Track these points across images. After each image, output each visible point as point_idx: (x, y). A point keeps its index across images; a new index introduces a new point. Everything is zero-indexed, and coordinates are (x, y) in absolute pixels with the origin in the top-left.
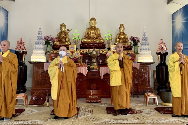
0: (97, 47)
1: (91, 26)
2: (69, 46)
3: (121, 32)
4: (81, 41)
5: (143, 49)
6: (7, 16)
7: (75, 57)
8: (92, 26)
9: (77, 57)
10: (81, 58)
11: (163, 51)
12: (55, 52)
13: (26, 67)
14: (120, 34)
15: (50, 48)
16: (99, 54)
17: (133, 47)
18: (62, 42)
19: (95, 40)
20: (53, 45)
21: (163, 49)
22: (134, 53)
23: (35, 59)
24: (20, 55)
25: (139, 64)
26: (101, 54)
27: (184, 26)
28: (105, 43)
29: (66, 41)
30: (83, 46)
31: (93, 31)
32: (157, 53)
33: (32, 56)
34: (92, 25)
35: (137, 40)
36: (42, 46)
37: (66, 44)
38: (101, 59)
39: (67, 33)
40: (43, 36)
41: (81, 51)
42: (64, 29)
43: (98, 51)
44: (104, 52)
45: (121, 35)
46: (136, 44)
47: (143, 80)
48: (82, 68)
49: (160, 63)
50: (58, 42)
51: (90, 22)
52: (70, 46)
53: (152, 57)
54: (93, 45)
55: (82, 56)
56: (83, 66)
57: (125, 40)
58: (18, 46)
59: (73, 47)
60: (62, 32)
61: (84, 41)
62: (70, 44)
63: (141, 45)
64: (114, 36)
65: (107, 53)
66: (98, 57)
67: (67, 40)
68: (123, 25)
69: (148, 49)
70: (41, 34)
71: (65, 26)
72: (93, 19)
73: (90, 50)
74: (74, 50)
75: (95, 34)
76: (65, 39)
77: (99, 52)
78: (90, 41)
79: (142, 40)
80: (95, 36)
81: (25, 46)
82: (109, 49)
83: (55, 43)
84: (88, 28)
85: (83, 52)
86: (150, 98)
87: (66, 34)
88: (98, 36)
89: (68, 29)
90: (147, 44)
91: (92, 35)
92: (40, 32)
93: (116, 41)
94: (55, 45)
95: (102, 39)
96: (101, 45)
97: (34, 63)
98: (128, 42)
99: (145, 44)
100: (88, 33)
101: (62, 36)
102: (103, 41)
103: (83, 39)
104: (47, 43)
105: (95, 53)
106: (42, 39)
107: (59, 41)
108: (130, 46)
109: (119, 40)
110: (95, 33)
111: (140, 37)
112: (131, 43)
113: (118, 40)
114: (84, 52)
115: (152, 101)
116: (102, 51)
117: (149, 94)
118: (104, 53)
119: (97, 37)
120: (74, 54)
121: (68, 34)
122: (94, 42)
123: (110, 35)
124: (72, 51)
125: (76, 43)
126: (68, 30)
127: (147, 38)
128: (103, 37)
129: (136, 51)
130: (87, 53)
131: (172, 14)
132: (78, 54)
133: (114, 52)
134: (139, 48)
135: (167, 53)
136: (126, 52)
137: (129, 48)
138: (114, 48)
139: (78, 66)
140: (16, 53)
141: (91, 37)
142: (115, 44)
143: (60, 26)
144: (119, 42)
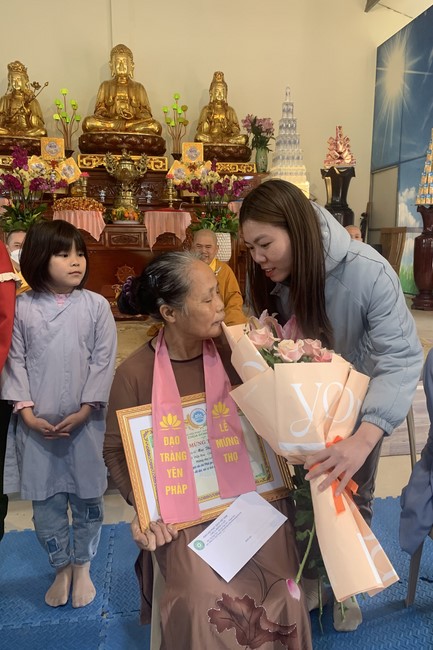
0: (135, 149)
1: (118, 76)
2: (39, 141)
3: (216, 101)
4: (84, 127)
5: (283, 158)
7: (64, 181)
8: (120, 75)
9: (71, 180)
10: (81, 184)
11: (341, 166)
14: (212, 106)
16: (143, 170)
17: (254, 152)
18: (19, 127)
19: (129, 125)
21: (341, 158)
22: (255, 171)
26: (150, 171)
27: (410, 86)
29: (30, 126)
30: (91, 144)
31: (123, 94)
32: (323, 171)
34: (119, 72)
35: (265, 127)
37: (32, 134)
38: (151, 190)
39: (33, 98)
41: (84, 160)
42: (20, 84)
43: (139, 161)
44: (159, 164)
45: (217, 110)
46: (261, 142)
48: (85, 213)
49: (330, 202)
50: (2, 126)
51: (111, 62)
52: (45, 141)
53: (308, 183)
54: (124, 141)
55: (86, 174)
56: (87, 206)
57: (230, 127)
59: (53, 146)
60: (14, 92)
61: (93, 128)
62: (46, 135)
63: (278, 144)
64: (194, 115)
65: (169, 168)
66: (139, 180)
67: (34, 120)
68: (222, 74)
69: (298, 158)
71: (24, 71)
72: (121, 49)
73: (113, 156)
74: (59, 155)
75: (130, 104)
76: (28, 117)
77: (144, 163)
78: (112, 125)
79: (281, 127)
80: (131, 112)
82: (177, 156)
84: (106, 83)
85: (89, 164)
87: (29, 100)
88: (142, 111)
89: (35, 83)
90: (295, 142)
91: (120, 106)
93: (199, 129)
95: (154, 122)
96: (150, 142)
98: (237, 134)
99: (290, 142)
100: (106, 98)
101: (16, 106)
102: (156, 128)
103: (89, 118)
105: (129, 168)
107: (6, 124)
108: (244, 146)
109: (211, 128)
110: (131, 100)
111: (276, 119)
112: (247, 138)
113: (206, 126)
114: (95, 165)
116: (153, 163)
118: (158, 168)
119: (137, 113)
120: (59, 169)
121: (36, 101)
122: (126, 130)
123: (180, 111)
124: (51, 159)
125: (67, 134)
126: (36, 86)
127: (294, 121)
128: (157, 114)
129: (261, 166)
130: (102, 166)
131: (379, 49)
132: (71, 171)
133: (193, 167)
134: (270, 154)
135: (350, 172)
136: (229, 166)
137: (241, 155)
138: (194, 152)
139: (72, 207)
141: (116, 114)
142: (196, 141)
143: (7, 71)
144: (209, 132)
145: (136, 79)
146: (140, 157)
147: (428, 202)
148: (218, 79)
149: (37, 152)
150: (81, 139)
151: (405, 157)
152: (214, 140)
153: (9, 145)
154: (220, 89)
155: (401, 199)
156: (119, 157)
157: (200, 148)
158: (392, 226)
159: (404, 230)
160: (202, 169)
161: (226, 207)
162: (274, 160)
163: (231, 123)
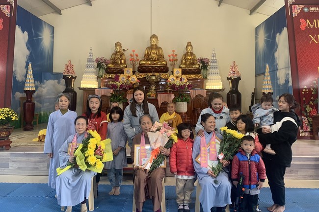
0: (157, 71)
1: (152, 45)
3: (188, 52)
4: (140, 63)
5: (212, 74)
6: (53, 33)
7: (131, 83)
9: (134, 82)
10: (137, 84)
11: (235, 76)
12: (108, 77)
13: (76, 93)
14: (186, 54)
15: (102, 72)
17: (202, 70)
18: (117, 64)
19: (155, 62)
20: (105, 68)
21: (235, 73)
22: (202, 78)
23: (85, 85)
24: (68, 80)
25: (206, 91)
29: (121, 63)
30: (142, 69)
31: (154, 51)
32: (228, 78)
33: (82, 81)
35: (206, 61)
36: (93, 70)
37: (122, 66)
40: (94, 58)
41: (139, 75)
42: (119, 49)
44: (165, 76)
45: (189, 55)
46: (205, 67)
49: (231, 90)
50: (112, 64)
51: (150, 40)
52: (125, 70)
53: (221, 83)
54: (153, 68)
55: (139, 81)
58: (66, 70)
59: (128, 71)
60: (117, 52)
61: (143, 64)
62: (126, 67)
63: (210, 68)
64: (180, 57)
65: (169, 77)
67: (123, 61)
70: (92, 55)
71: (120, 45)
72: (154, 36)
73: (149, 74)
74: (131, 74)
75: (156, 55)
76: (121, 60)
77: (160, 76)
78: (149, 63)
79: (211, 62)
80: (157, 57)
81: (74, 69)
83: (109, 65)
87: (121, 55)
88: (161, 57)
90: (216, 68)
91: (153, 55)
92: (91, 53)
94: (108, 68)
95: (164, 61)
96: (162, 68)
97: (84, 89)
98: (196, 64)
99: (214, 68)
100: (148, 53)
101: (117, 57)
102: (165, 63)
103: (142, 60)
104: (99, 66)
105: (154, 78)
106: (93, 61)
107: (114, 63)
109: (186, 62)
110: (157, 53)
111: (210, 58)
112: (199, 65)
113: (184, 61)
114: (142, 77)
116: (163, 75)
119: (159, 58)
120: (130, 79)
121: (124, 55)
122: (154, 64)
124: (128, 75)
125: (134, 65)
126: (124, 50)
127: (216, 60)
128: (166, 57)
129: (205, 76)
130: (145, 77)
131: (256, 28)
132: (134, 79)
133: (177, 77)
134: (208, 71)
135: (239, 78)
136: (193, 76)
137: (198, 72)
138: (178, 71)
140: (65, 77)
141: (151, 58)
142: (180, 67)
143: (115, 45)
144: (185, 64)
145: (159, 45)
146: (158, 74)
147: (266, 91)
148: (189, 44)
149: (123, 72)
150: (138, 67)
152: (187, 66)
153: (114, 70)
154: (189, 48)
156: (151, 74)
157: (180, 70)
162: (209, 74)
163: (194, 60)
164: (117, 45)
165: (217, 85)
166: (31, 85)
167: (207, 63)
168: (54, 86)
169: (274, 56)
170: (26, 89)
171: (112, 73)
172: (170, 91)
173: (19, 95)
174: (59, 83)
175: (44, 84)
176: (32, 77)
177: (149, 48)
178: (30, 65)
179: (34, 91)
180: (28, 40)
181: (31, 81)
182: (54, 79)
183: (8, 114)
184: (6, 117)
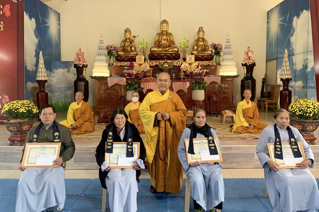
0: (169, 58)
1: (163, 31)
2: (135, 57)
3: (200, 38)
4: (150, 51)
5: (226, 60)
6: (59, 20)
7: (143, 71)
9: (145, 71)
10: (150, 72)
11: (250, 61)
12: (119, 65)
13: (88, 82)
14: (198, 40)
15: (113, 60)
16: (172, 66)
17: (215, 57)
18: (127, 51)
19: (167, 49)
20: (116, 55)
21: (250, 59)
22: (215, 64)
23: (97, 73)
24: (80, 69)
25: (220, 77)
26: (174, 66)
27: (280, 28)
28: (179, 52)
29: (131, 51)
30: (153, 57)
31: (165, 37)
32: (242, 64)
33: (93, 70)
35: (219, 47)
36: (104, 58)
37: (132, 54)
38: (174, 73)
39: (133, 41)
40: (105, 45)
41: (151, 63)
42: (128, 36)
43: (170, 63)
44: (178, 63)
45: (200, 41)
46: (218, 53)
47: (225, 97)
48: (152, 83)
49: (246, 76)
50: (122, 51)
51: (160, 26)
52: (137, 57)
53: (236, 69)
54: (165, 55)
55: (152, 69)
56: (153, 81)
57: (205, 47)
58: (77, 59)
59: (140, 59)
60: (126, 39)
61: (154, 51)
62: (137, 55)
63: (224, 54)
64: (191, 42)
65: (182, 64)
66: (170, 70)
67: (133, 49)
68: (202, 28)
69: (232, 59)
70: (103, 43)
71: (130, 31)
72: (165, 21)
73: (161, 61)
74: (142, 61)
75: (167, 41)
76: (131, 47)
77: (172, 64)
78: (161, 50)
79: (225, 48)
80: (168, 44)
81: (85, 58)
82: (185, 59)
83: (119, 53)
86: (227, 116)
87: (131, 42)
88: (171, 43)
90: (231, 54)
91: (164, 42)
92: (101, 40)
93: (193, 48)
94: (119, 56)
95: (176, 47)
96: (174, 55)
97: (96, 78)
98: (208, 50)
99: (229, 53)
100: (159, 39)
101: (127, 44)
102: (177, 50)
103: (152, 47)
104: (110, 53)
105: (167, 66)
106: (104, 49)
107: (124, 50)
109: (198, 48)
110: (168, 39)
111: (224, 44)
112: (212, 51)
113: (196, 47)
114: (154, 64)
115: (230, 119)
116: (176, 63)
117: (227, 111)
118: (177, 65)
120: (142, 67)
122: (166, 51)
123: (186, 42)
124: (140, 63)
125: (144, 52)
126: (134, 37)
127: (230, 45)
128: (177, 44)
129: (218, 62)
130: (157, 65)
131: (268, 12)
132: (146, 66)
133: (190, 64)
134: (221, 57)
135: (254, 64)
136: (205, 63)
137: (210, 58)
138: (191, 58)
139: (147, 81)
140: (76, 66)
141: (162, 45)
142: (192, 54)
144: (197, 50)
146: (170, 61)
147: (284, 77)
148: (201, 30)
149: (134, 60)
150: (149, 55)
151: (279, 56)
152: (199, 53)
153: (125, 58)
154: (201, 33)
155: (278, 73)
156: (163, 61)
157: (193, 57)
158: (275, 84)
159: (279, 86)
160: (194, 64)
161: (203, 79)
162: (222, 60)
163: (206, 46)
164: (126, 31)
165: (232, 72)
166: (43, 75)
167: (220, 49)
168: (64, 75)
169: (289, 40)
170: (39, 79)
171: (123, 60)
172: (184, 79)
173: (30, 85)
174: (69, 71)
175: (53, 73)
176: (44, 66)
177: (158, 34)
178: (41, 53)
179: (46, 81)
180: (36, 28)
181: (43, 70)
182: (63, 68)
183: (28, 107)
184: (27, 110)
